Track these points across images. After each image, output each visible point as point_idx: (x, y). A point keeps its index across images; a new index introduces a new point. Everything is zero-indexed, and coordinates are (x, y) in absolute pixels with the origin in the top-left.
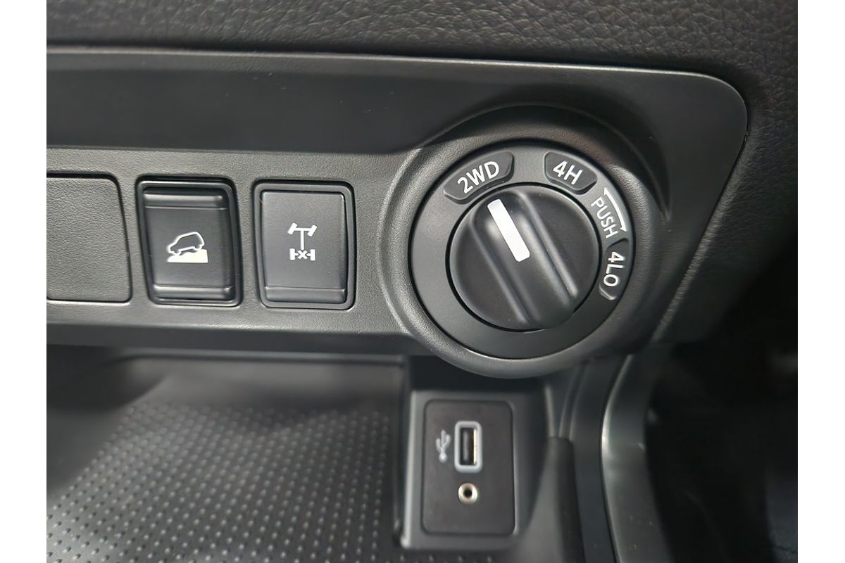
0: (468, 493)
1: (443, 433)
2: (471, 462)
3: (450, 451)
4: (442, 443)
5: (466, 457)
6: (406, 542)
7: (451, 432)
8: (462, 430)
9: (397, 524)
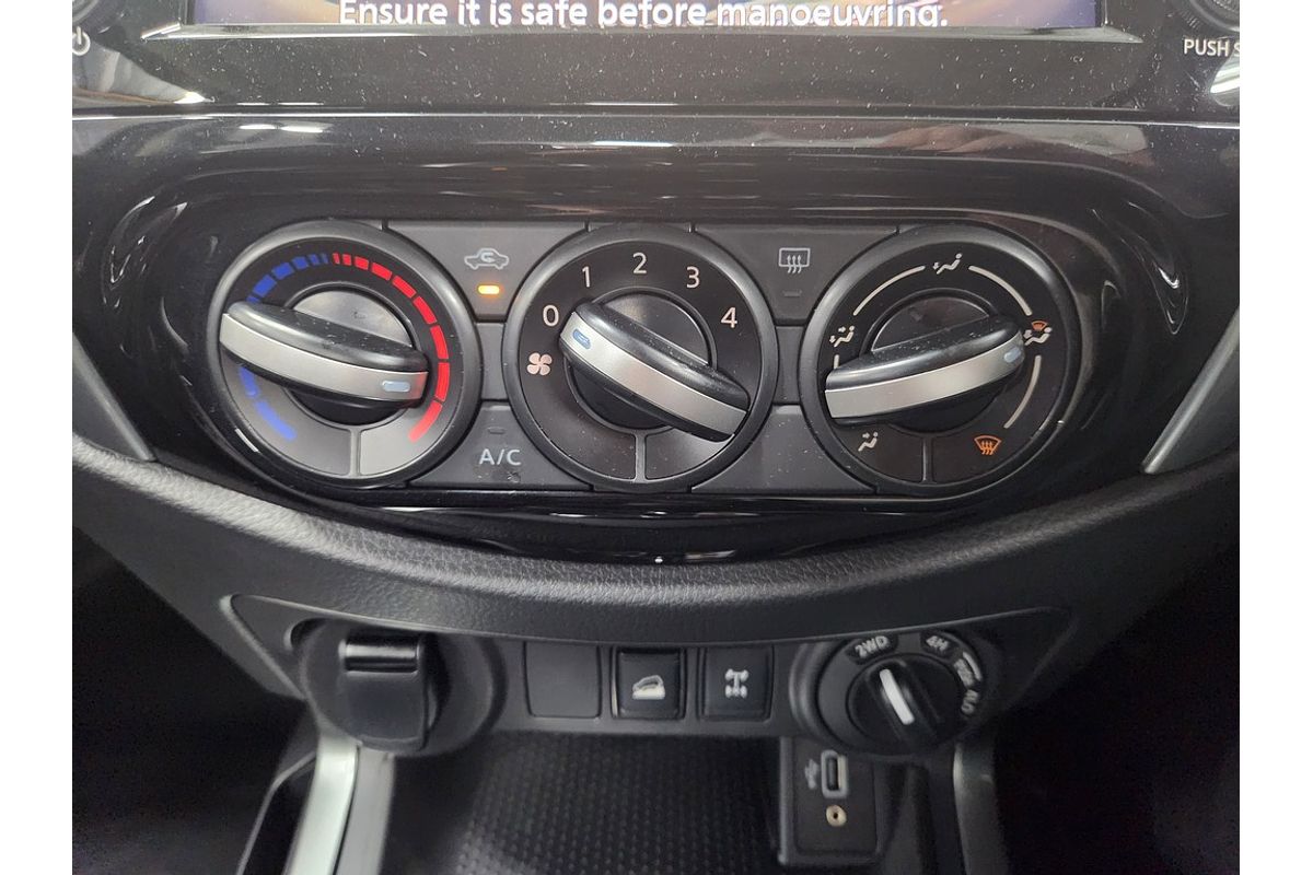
0: (836, 816)
1: (811, 761)
2: (835, 787)
3: (818, 779)
4: (810, 772)
5: (832, 781)
6: (782, 859)
7: (818, 762)
8: (828, 760)
9: (773, 842)
